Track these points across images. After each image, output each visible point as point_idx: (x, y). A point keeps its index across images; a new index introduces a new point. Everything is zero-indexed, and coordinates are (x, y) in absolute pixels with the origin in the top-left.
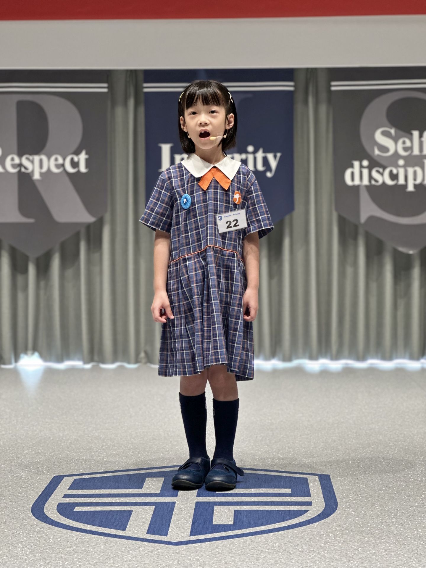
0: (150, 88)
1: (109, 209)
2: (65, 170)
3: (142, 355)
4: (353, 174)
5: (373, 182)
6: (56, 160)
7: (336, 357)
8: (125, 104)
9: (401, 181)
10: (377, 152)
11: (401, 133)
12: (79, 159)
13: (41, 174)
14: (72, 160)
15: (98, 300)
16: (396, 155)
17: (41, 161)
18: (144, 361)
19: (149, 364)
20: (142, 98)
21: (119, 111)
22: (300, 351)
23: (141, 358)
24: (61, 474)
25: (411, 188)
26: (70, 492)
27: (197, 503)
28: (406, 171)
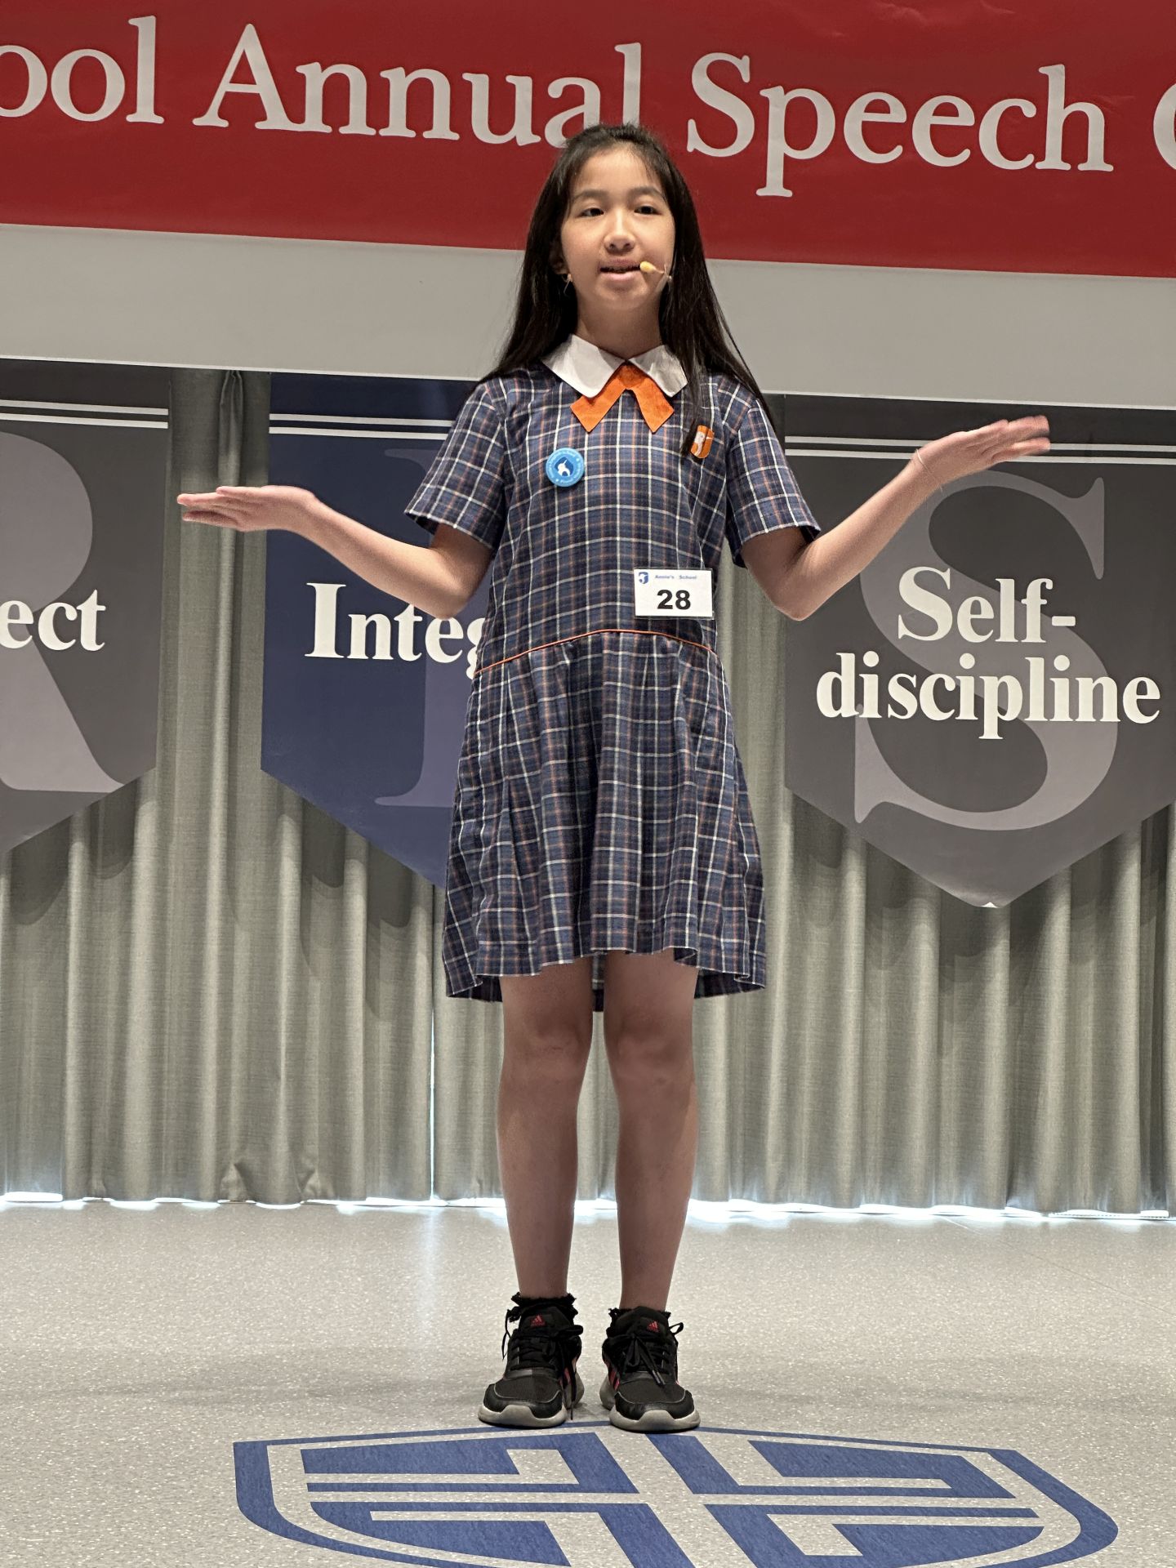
1: (158, 759)
2: (37, 641)
3: (233, 1175)
4: (836, 686)
5: (891, 712)
6: (14, 612)
7: (778, 1197)
8: (214, 469)
10: (903, 630)
11: (967, 581)
12: (79, 612)
14: (59, 616)
15: (111, 1016)
16: (954, 642)
18: (234, 1193)
19: (250, 1202)
20: (263, 451)
23: (227, 1185)
24: (250, 1439)
25: (990, 732)
26: (316, 1478)
27: (710, 1507)
28: (979, 686)
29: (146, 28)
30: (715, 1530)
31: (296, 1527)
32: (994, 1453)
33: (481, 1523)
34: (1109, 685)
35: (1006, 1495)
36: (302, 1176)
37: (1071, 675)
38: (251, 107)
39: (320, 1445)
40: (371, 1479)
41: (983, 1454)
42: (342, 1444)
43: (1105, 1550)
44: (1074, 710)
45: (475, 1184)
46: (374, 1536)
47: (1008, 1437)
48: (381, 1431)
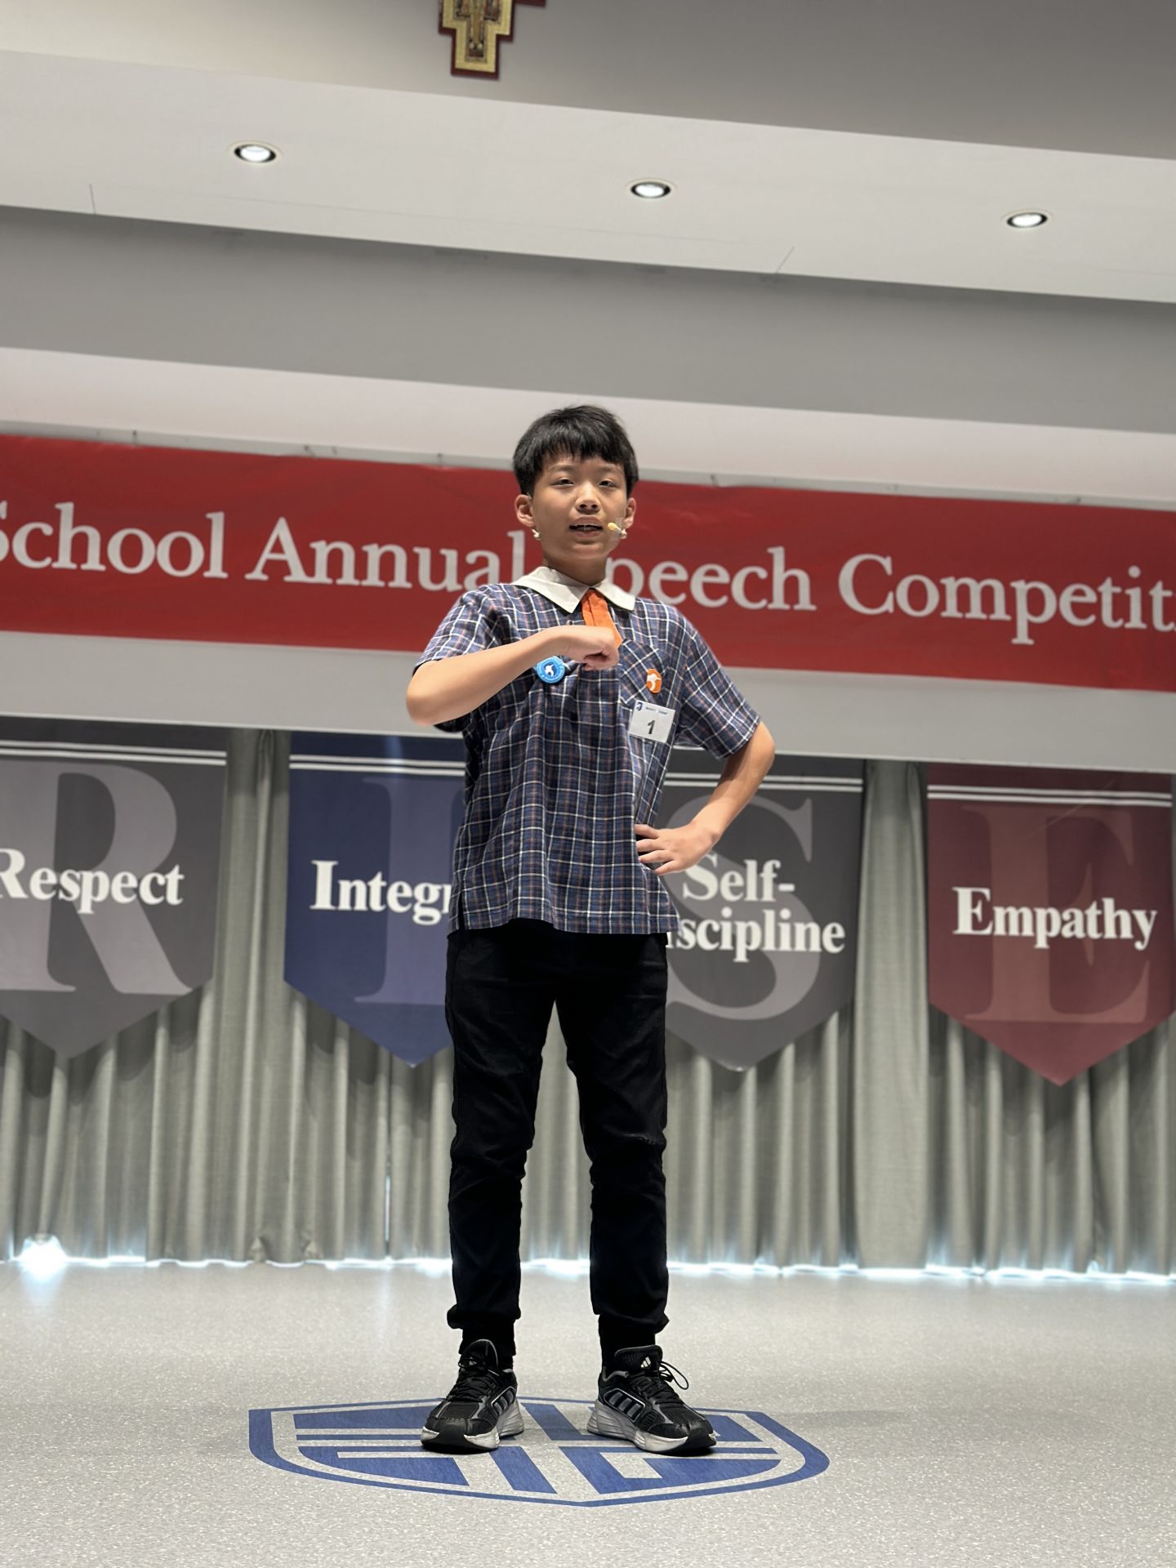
0: (302, 763)
1: (214, 974)
2: (139, 898)
3: (257, 1244)
5: (679, 944)
6: (125, 880)
8: (254, 791)
9: (726, 944)
10: (687, 893)
11: (727, 862)
12: (166, 880)
13: (94, 905)
14: (154, 880)
15: (180, 1140)
16: (719, 900)
17: (96, 882)
18: (258, 1256)
19: (269, 1262)
20: (284, 780)
21: (241, 801)
22: (544, 1242)
23: (255, 1251)
24: (260, 1408)
25: (741, 957)
26: (302, 1432)
27: (562, 1448)
28: (734, 928)
29: (217, 520)
30: (566, 1462)
31: (288, 1462)
32: (749, 1414)
33: (410, 1459)
34: (814, 928)
35: (755, 1439)
36: (302, 1245)
37: (791, 921)
38: (284, 567)
39: (306, 1411)
40: (339, 1432)
41: (741, 1415)
42: (321, 1410)
43: (821, 1474)
44: (793, 943)
45: (414, 1249)
46: (339, 1467)
47: (759, 1404)
48: (347, 1403)
